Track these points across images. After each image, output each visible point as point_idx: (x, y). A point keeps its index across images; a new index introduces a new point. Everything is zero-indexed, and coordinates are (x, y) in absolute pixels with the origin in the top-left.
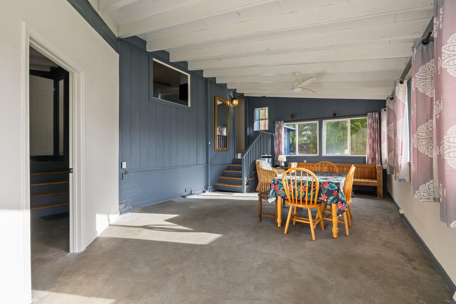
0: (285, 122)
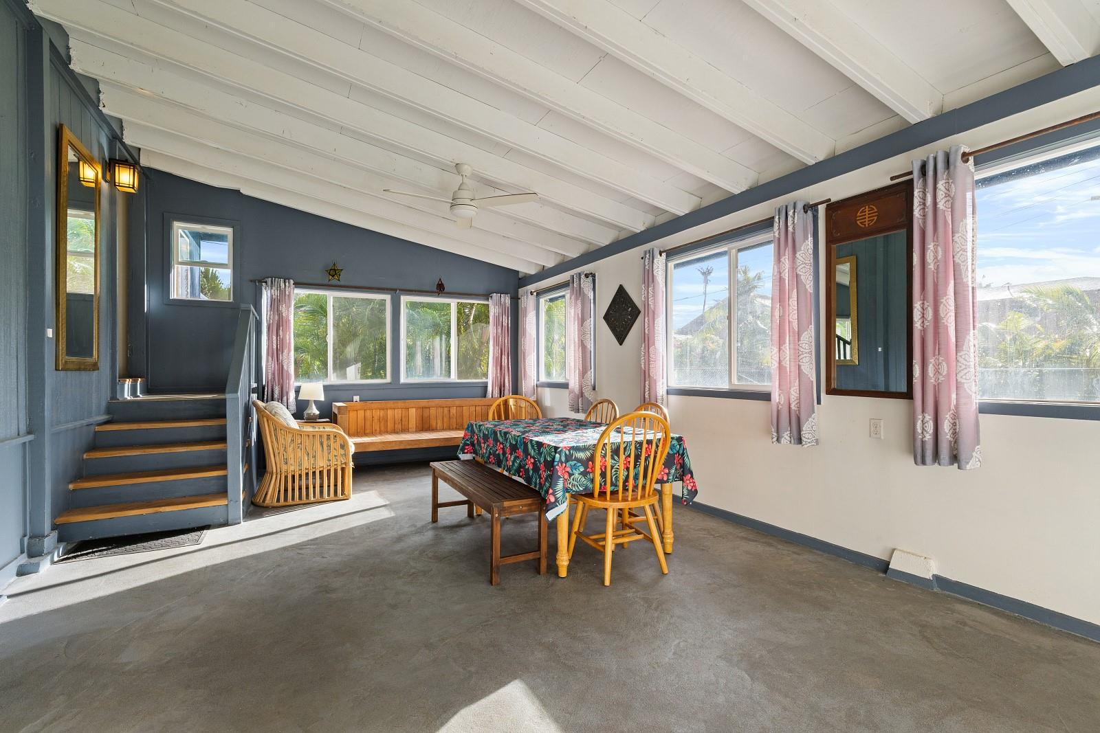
0: (298, 284)
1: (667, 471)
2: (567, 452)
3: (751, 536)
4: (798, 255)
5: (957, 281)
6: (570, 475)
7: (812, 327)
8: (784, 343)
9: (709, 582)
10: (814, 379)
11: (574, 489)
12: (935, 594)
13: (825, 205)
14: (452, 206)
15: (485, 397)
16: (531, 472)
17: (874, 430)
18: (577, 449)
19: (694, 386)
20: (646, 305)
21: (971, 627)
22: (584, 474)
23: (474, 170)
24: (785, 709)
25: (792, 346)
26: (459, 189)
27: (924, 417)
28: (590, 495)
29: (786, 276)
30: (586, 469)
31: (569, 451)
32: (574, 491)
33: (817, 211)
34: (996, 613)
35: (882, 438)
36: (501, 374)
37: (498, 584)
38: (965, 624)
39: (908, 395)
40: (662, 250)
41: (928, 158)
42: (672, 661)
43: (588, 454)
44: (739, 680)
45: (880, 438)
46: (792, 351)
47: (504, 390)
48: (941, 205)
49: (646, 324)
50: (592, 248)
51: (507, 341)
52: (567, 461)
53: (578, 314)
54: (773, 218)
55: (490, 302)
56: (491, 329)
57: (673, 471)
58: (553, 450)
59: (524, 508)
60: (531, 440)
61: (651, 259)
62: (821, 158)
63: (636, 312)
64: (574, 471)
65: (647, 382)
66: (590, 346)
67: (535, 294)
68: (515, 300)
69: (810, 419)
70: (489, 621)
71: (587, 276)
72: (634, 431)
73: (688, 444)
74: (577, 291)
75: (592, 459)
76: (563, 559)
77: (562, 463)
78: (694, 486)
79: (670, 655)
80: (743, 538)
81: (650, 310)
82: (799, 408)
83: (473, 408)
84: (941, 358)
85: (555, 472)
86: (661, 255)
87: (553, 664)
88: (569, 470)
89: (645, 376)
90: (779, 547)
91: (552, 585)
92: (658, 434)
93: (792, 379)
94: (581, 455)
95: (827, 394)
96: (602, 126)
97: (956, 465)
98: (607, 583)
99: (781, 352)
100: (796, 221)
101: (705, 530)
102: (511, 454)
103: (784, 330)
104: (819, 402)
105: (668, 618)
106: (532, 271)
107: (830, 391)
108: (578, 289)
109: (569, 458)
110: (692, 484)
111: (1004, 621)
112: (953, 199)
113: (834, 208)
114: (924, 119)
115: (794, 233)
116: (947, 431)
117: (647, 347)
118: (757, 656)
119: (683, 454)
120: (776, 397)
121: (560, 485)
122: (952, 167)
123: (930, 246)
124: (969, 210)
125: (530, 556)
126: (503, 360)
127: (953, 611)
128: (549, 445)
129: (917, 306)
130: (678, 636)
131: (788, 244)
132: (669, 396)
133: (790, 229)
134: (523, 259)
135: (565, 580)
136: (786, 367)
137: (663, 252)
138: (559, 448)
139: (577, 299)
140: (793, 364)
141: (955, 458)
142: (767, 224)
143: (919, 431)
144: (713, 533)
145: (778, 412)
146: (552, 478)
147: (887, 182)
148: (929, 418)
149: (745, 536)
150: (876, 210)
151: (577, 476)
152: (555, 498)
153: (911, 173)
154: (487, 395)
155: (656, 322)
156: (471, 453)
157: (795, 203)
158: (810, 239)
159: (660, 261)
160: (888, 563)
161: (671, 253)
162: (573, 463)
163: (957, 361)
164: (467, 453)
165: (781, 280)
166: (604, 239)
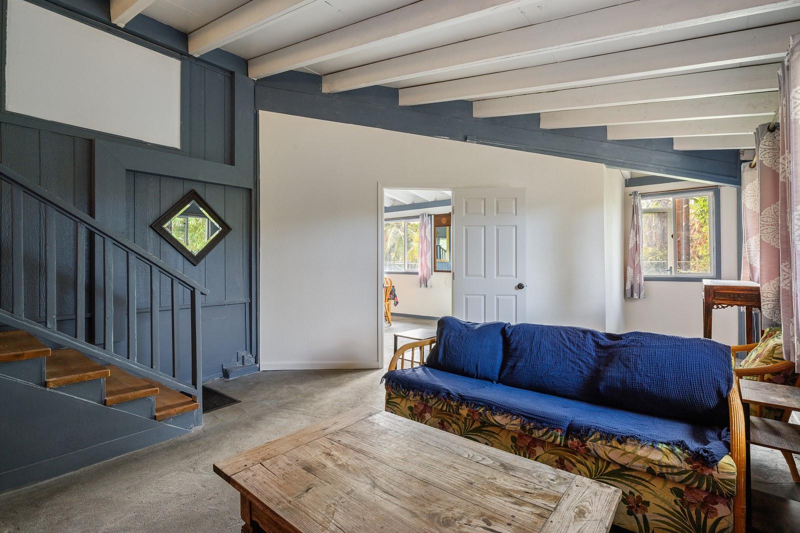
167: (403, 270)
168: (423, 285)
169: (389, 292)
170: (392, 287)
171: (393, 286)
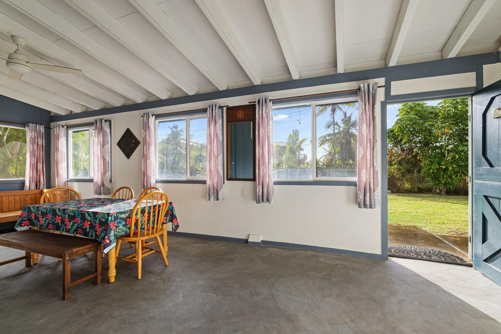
1: (166, 218)
2: (115, 215)
3: (198, 241)
4: (217, 125)
5: (269, 141)
6: (117, 227)
7: (221, 154)
8: (212, 160)
9: (188, 263)
10: (222, 175)
11: (119, 234)
12: (262, 247)
13: (226, 107)
14: (8, 63)
15: (23, 189)
16: (88, 230)
17: (243, 193)
18: (121, 213)
19: (169, 179)
20: (145, 140)
21: (273, 254)
22: (125, 225)
23: (28, 43)
24: (231, 301)
25: (214, 162)
26: (15, 52)
27: (259, 187)
28: (128, 235)
29: (212, 133)
30: (126, 223)
31: (117, 214)
32: (119, 235)
33: (223, 109)
34: (278, 248)
35: (245, 195)
36: (37, 174)
37: (69, 299)
38: (272, 254)
39: (254, 179)
40: (153, 114)
41: (260, 98)
42: (183, 300)
43: (127, 215)
44: (212, 297)
45: (245, 196)
46: (215, 164)
47: (40, 185)
48: (264, 115)
49: (145, 149)
50: (108, 107)
51: (42, 154)
52: (115, 220)
53: (100, 141)
54: (207, 108)
55: (27, 129)
56: (28, 147)
57: (168, 218)
58: (107, 215)
59: (87, 250)
60: (88, 212)
61: (147, 118)
62: (224, 89)
63: (137, 143)
64: (119, 225)
65: (145, 178)
66: (108, 158)
67: (65, 127)
68: (48, 130)
69: (221, 190)
70: (71, 320)
71: (106, 121)
72: (147, 201)
73: (174, 205)
74: (99, 128)
75: (129, 217)
76: (113, 273)
77: (112, 221)
78: (178, 223)
79: (181, 298)
80: (195, 243)
81: (147, 142)
82: (217, 186)
83: (13, 198)
84: (264, 167)
85: (109, 226)
86: (152, 116)
87: (124, 325)
88: (116, 224)
89: (144, 175)
90: (210, 243)
91: (107, 288)
92: (159, 202)
93: (215, 175)
94: (123, 216)
95: (227, 180)
96: (130, 47)
97: (268, 202)
98: (140, 277)
99: (210, 164)
100: (216, 112)
101: (178, 243)
102: (70, 221)
103: (211, 154)
104: (224, 184)
105: (175, 284)
106: (63, 113)
107: (228, 179)
108: (100, 128)
109: (116, 218)
110: (177, 223)
111: (280, 250)
112: (267, 114)
113: (229, 109)
114: (258, 84)
115: (215, 116)
116: (266, 191)
117: (145, 161)
118: (216, 286)
119: (172, 209)
120: (208, 182)
121: (112, 233)
122: (267, 103)
123: (261, 129)
124: (271, 119)
125: (91, 276)
126: (39, 166)
127: (268, 251)
128: (102, 213)
129: (257, 149)
130: (182, 290)
131: (212, 120)
132: (157, 184)
133: (214, 114)
134: (56, 105)
135: (114, 283)
136: (212, 170)
137: (154, 115)
138: (110, 213)
139: (99, 133)
140: (215, 169)
141: (268, 200)
142: (204, 111)
143: (258, 192)
144: (182, 243)
145: (209, 188)
146: (107, 230)
147: (247, 103)
148: (261, 187)
149: (196, 241)
150: (243, 113)
151: (121, 227)
152: (109, 241)
153: (255, 102)
154: (25, 188)
155: (150, 149)
156: (28, 225)
157: (216, 105)
158: (221, 120)
159: (152, 119)
160: (248, 240)
161: (157, 116)
162: (118, 221)
163: (268, 168)
164: (24, 226)
165: (210, 134)
166: (118, 103)
167: (184, 178)
168: (212, 197)
169: (164, 214)
170: (168, 205)
171: (171, 203)
